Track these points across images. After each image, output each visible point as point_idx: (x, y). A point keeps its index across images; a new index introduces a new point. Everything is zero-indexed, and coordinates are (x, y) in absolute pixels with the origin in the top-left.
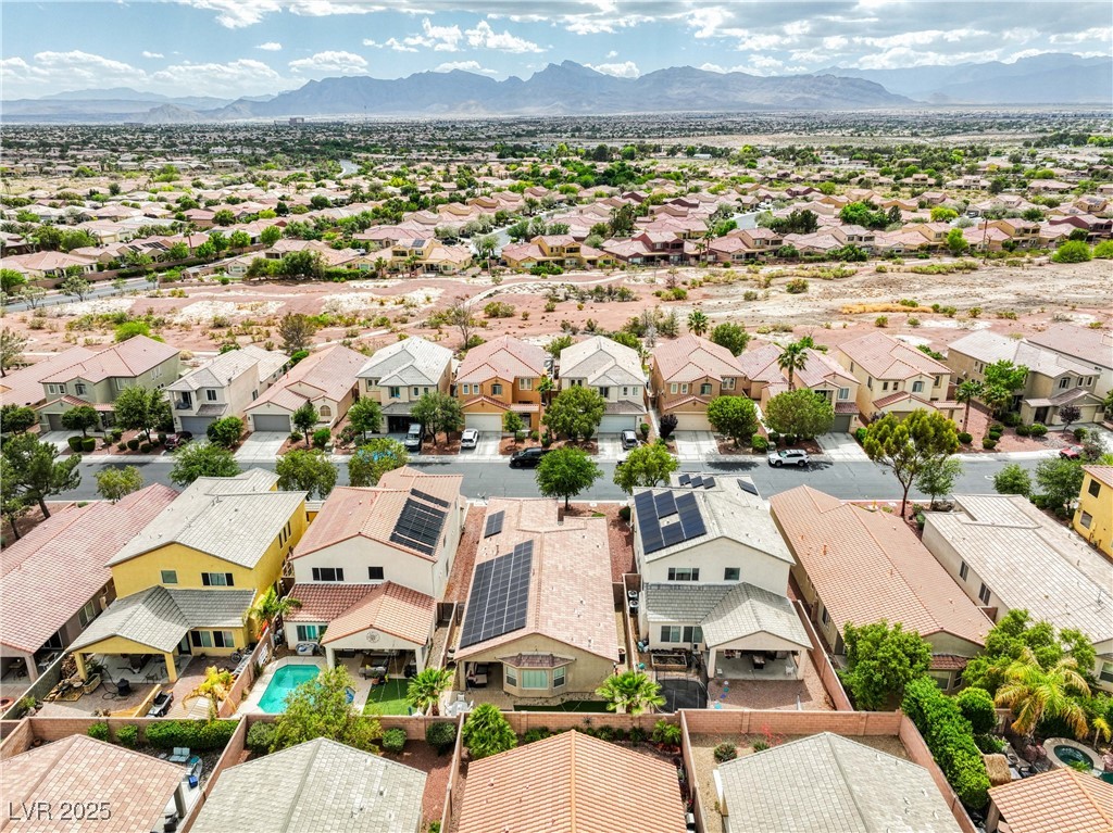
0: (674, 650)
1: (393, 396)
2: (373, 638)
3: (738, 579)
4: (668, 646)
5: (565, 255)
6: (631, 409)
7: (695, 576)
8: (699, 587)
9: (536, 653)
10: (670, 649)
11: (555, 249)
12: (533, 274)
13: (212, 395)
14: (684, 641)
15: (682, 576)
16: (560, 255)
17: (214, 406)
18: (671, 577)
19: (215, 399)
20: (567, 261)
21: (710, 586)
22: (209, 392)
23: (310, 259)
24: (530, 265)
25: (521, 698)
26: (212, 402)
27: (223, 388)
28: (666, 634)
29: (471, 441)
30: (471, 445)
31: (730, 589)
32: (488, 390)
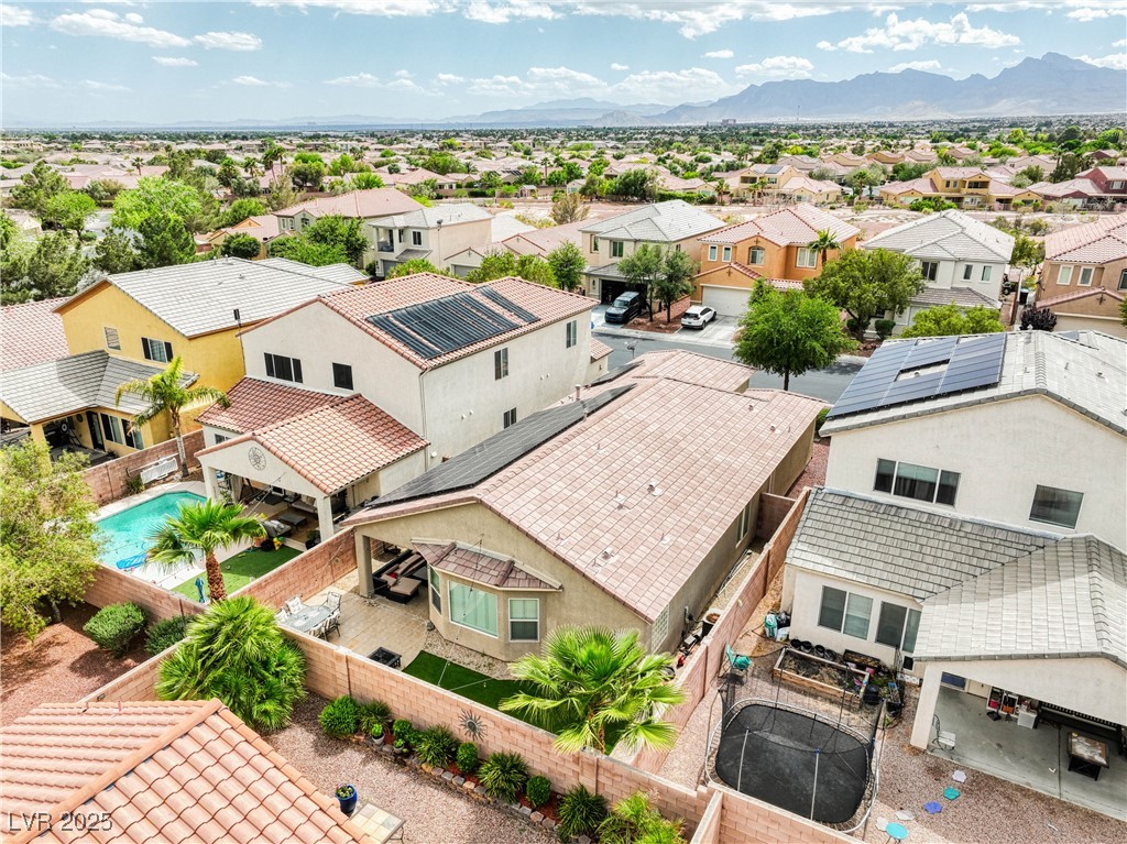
0: (849, 656)
1: (615, 255)
2: (256, 460)
3: (1071, 523)
4: (836, 641)
5: (965, 191)
6: (970, 300)
7: (947, 493)
8: (953, 522)
9: (477, 548)
10: (840, 651)
11: (951, 184)
12: (913, 210)
13: (417, 238)
14: (879, 640)
15: (910, 487)
16: (959, 191)
17: (417, 251)
18: (882, 482)
19: (420, 243)
20: (967, 199)
21: (983, 526)
22: (414, 233)
23: (644, 180)
24: (910, 200)
25: (448, 642)
26: (417, 247)
27: (428, 229)
28: (832, 610)
29: (696, 317)
30: (695, 323)
31: (1041, 544)
32: (744, 256)
